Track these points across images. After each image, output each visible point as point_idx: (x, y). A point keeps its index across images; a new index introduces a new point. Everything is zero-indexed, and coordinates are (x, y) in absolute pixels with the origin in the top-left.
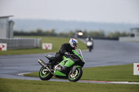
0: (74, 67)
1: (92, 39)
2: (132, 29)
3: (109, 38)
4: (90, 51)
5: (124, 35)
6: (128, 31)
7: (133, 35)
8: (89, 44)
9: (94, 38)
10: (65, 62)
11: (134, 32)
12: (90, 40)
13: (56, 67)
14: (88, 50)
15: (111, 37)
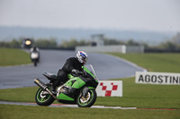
0: (86, 89)
1: (37, 49)
2: (93, 36)
3: (62, 49)
4: (36, 65)
5: (83, 44)
6: (88, 39)
7: (94, 44)
8: (34, 56)
9: (40, 48)
10: (73, 82)
11: (96, 40)
12: (35, 51)
13: (59, 89)
14: (33, 64)
15: (66, 46)
